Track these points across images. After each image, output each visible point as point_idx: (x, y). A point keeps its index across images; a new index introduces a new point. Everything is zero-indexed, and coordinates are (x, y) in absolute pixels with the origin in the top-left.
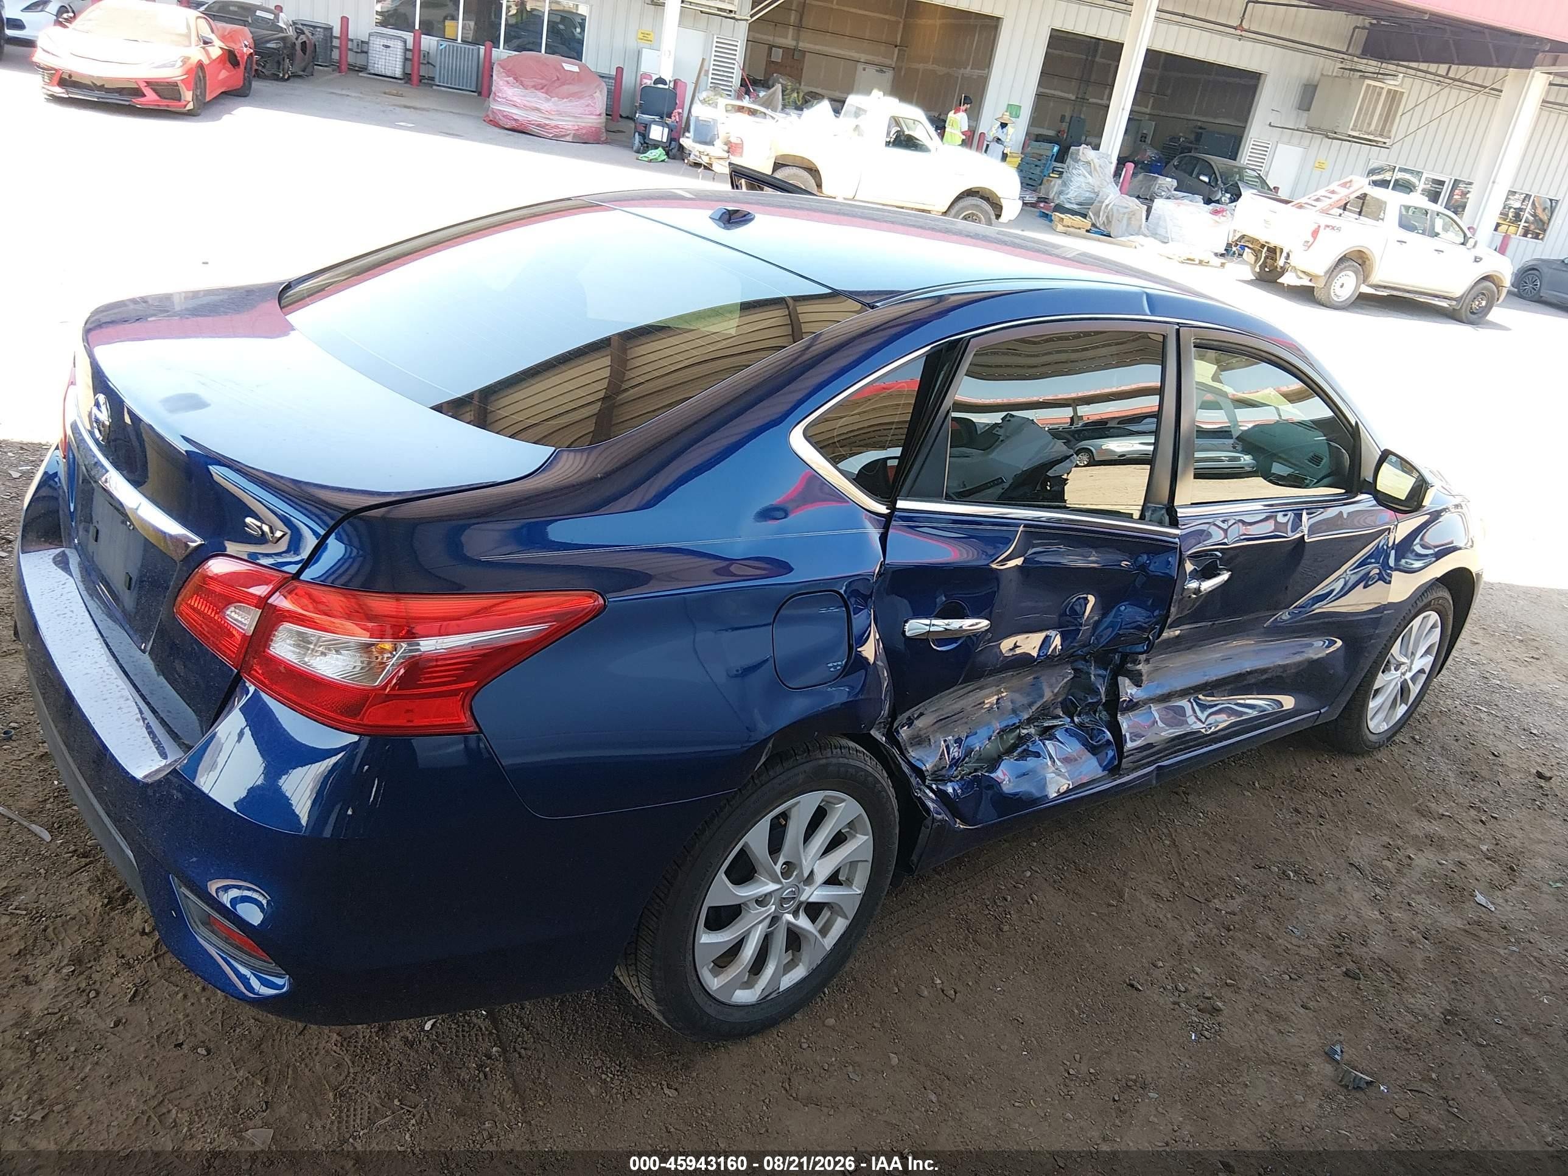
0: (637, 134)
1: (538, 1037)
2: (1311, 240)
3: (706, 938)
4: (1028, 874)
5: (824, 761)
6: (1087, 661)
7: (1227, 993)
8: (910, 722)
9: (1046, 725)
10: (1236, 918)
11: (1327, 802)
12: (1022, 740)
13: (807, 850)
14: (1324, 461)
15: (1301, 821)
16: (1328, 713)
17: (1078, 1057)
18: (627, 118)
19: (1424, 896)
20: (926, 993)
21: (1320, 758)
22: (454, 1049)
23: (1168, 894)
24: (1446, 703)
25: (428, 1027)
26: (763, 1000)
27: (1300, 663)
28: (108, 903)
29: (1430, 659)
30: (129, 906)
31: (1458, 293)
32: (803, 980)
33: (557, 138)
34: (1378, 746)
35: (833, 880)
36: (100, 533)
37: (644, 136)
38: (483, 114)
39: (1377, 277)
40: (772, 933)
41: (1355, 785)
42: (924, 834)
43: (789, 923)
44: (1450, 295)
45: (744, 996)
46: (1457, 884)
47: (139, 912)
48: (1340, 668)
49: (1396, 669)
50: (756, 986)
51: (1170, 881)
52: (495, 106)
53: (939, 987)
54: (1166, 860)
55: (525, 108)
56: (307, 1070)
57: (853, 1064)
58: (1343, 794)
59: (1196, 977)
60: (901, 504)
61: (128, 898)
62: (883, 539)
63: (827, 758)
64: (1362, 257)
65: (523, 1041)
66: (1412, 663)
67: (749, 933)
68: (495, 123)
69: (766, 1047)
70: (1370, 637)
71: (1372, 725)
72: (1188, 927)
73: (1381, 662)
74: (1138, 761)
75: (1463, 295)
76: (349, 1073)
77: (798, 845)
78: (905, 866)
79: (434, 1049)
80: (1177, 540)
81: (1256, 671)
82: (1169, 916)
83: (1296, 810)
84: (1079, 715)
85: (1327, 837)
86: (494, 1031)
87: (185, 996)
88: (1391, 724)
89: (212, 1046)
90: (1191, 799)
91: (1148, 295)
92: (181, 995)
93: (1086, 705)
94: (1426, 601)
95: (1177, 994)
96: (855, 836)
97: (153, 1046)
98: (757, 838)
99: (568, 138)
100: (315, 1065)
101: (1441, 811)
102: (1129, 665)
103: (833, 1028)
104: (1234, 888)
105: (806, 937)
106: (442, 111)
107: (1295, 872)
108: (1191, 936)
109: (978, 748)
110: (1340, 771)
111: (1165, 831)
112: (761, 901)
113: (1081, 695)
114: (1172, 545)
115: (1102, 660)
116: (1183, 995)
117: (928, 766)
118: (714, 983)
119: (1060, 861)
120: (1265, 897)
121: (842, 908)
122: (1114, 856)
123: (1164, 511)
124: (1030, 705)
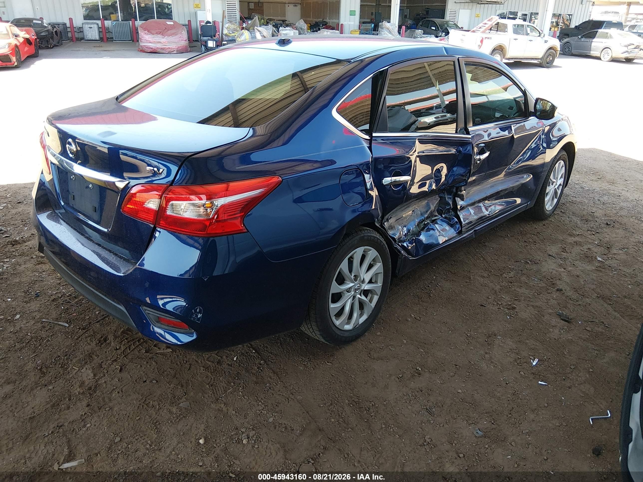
0: (203, 46)
1: (276, 355)
2: (480, 44)
3: (332, 306)
4: (435, 277)
5: (362, 235)
6: (443, 193)
7: (516, 302)
8: (387, 220)
9: (433, 219)
10: (513, 279)
11: (535, 237)
12: (426, 225)
13: (361, 269)
14: (514, 108)
15: (528, 245)
16: (531, 204)
17: (469, 330)
18: (196, 41)
19: (578, 261)
20: (409, 320)
21: (530, 223)
22: (247, 364)
23: (487, 275)
24: (570, 199)
25: (235, 359)
26: (354, 328)
27: (519, 185)
28: (99, 343)
29: (563, 179)
30: (107, 342)
31: (540, 56)
32: (366, 320)
33: (170, 53)
34: (549, 216)
35: (370, 282)
36: (75, 196)
37: (206, 46)
38: (137, 48)
39: (508, 56)
40: (353, 302)
41: (544, 230)
42: (399, 260)
43: (359, 298)
44: (538, 57)
45: (348, 327)
46: (589, 255)
47: (113, 343)
48: (532, 186)
49: (552, 185)
50: (351, 323)
51: (486, 271)
52: (142, 44)
53: (413, 317)
54: (483, 265)
55: (154, 42)
56: (196, 380)
57: (391, 345)
58: (541, 233)
59: (504, 299)
60: (374, 135)
61: (106, 340)
62: (370, 148)
63: (363, 234)
64: (501, 48)
65: (271, 358)
66: (557, 182)
67: (346, 304)
68: (143, 51)
69: (359, 344)
70: (541, 172)
71: (547, 207)
72: (497, 284)
73: (547, 182)
74: (467, 228)
75: (543, 57)
76: (212, 378)
77: (358, 267)
78: (394, 275)
79: (240, 365)
80: (470, 140)
81: (503, 190)
82: (489, 282)
83: (525, 241)
84: (444, 214)
85: (539, 248)
86: (259, 356)
87: (141, 366)
88: (553, 206)
89: (157, 379)
90: (486, 244)
91: (444, 47)
92: (139, 366)
93: (446, 210)
94: (559, 156)
95: (499, 305)
96: (376, 264)
97: (135, 384)
98: (344, 266)
99: (175, 52)
100: (198, 378)
101: (577, 233)
102: (459, 192)
103: (380, 336)
104: (509, 270)
105: (365, 303)
106: (120, 50)
107: (530, 261)
108: (498, 287)
109: (412, 229)
110: (538, 226)
111: (480, 256)
112: (348, 290)
113: (443, 206)
114: (469, 142)
115: (449, 193)
116: (501, 305)
117: (396, 237)
118: (337, 323)
119: (445, 272)
120: (521, 271)
121: (375, 291)
122: (463, 267)
123: (463, 130)
124: (427, 212)
